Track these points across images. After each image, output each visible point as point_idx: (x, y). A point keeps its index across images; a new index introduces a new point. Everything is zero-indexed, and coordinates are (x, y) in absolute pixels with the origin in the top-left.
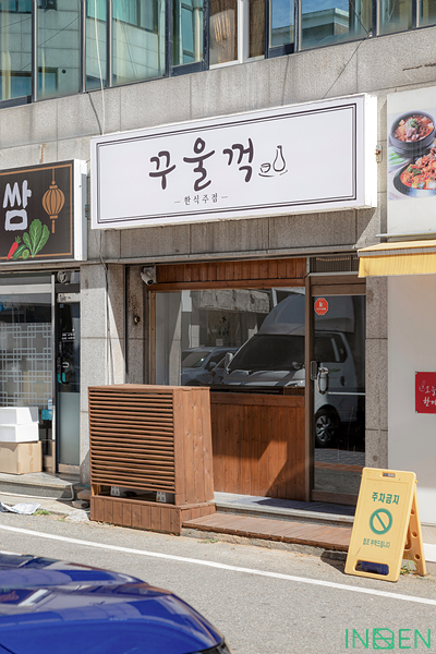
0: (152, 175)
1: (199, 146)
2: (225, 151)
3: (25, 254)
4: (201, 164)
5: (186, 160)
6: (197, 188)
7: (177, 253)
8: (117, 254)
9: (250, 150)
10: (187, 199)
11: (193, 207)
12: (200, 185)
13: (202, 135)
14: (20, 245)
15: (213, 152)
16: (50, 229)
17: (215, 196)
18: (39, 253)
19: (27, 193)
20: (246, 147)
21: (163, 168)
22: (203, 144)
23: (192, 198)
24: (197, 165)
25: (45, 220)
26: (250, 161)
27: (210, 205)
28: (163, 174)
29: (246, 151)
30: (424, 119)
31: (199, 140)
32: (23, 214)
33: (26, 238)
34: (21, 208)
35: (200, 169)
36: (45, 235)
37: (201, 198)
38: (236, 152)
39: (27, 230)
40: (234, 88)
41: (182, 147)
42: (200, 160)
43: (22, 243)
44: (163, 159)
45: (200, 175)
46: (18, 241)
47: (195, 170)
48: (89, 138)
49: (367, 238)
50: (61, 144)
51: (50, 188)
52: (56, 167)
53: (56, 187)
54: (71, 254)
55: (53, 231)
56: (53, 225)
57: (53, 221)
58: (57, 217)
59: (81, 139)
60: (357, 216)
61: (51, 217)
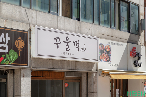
0: (54, 43)
1: (67, 39)
2: (73, 42)
3: (7, 62)
4: (68, 44)
5: (64, 41)
6: (67, 51)
7: (53, 68)
8: (35, 66)
9: (79, 43)
10: (64, 53)
11: (65, 56)
12: (67, 50)
13: (69, 36)
14: (4, 58)
15: (70, 41)
16: (18, 54)
17: (71, 54)
18: (13, 63)
19: (8, 38)
20: (78, 42)
21: (58, 42)
23: (65, 53)
24: (66, 44)
25: (16, 50)
26: (79, 46)
27: (69, 56)
28: (58, 44)
29: (78, 43)
30: (103, 46)
31: (67, 37)
32: (6, 46)
33: (7, 56)
34: (5, 43)
35: (67, 45)
36: (16, 56)
37: (68, 53)
38: (76, 43)
39: (8, 53)
40: (68, 25)
41: (63, 38)
42: (67, 43)
43: (5, 58)
44: (58, 39)
45: (67, 47)
46: (3, 57)
47: (66, 45)
48: (25, 24)
49: (94, 70)
50: (14, 23)
51: (19, 39)
52: (21, 32)
53: (21, 39)
54: (27, 65)
55: (20, 55)
56: (20, 53)
57: (20, 52)
58: (21, 50)
59: (22, 23)
60: (92, 64)
61: (19, 50)
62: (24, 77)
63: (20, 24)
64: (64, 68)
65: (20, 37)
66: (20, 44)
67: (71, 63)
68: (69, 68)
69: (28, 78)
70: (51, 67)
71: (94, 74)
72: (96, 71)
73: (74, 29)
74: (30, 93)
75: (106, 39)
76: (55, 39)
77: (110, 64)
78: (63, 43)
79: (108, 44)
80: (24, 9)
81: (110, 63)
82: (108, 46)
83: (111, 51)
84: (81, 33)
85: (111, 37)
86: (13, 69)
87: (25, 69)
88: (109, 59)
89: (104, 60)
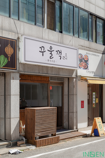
0: (40, 51)
1: (51, 48)
2: (56, 51)
4: (51, 52)
5: (48, 50)
6: (50, 58)
8: (23, 70)
9: (61, 52)
10: (48, 60)
11: (49, 62)
12: (51, 57)
13: (52, 46)
15: (54, 50)
16: (8, 59)
17: (54, 61)
18: (4, 66)
20: (60, 52)
21: (43, 51)
22: (52, 48)
23: (49, 60)
24: (50, 52)
25: (6, 56)
26: (61, 55)
27: (53, 63)
28: (43, 52)
29: (60, 53)
30: (82, 55)
31: (51, 47)
35: (51, 54)
36: (6, 61)
37: (51, 61)
38: (58, 52)
40: (52, 36)
41: (47, 47)
42: (51, 51)
44: (43, 48)
45: (51, 55)
47: (50, 54)
48: (14, 33)
49: (74, 75)
50: (4, 32)
51: (8, 46)
52: (10, 40)
53: (10, 46)
54: (16, 69)
55: (9, 60)
56: (9, 59)
57: (9, 57)
58: (10, 56)
59: (11, 33)
60: (73, 71)
61: (8, 56)
62: (13, 79)
63: (9, 33)
64: (48, 73)
65: (9, 45)
66: (9, 50)
67: (55, 69)
68: (52, 73)
69: (17, 80)
70: (37, 72)
71: (74, 79)
72: (76, 77)
73: (57, 40)
74: (19, 93)
75: (84, 50)
76: (40, 48)
77: (88, 72)
78: (47, 51)
79: (86, 54)
80: (13, 20)
81: (88, 70)
82: (86, 56)
83: (89, 60)
84: (63, 43)
85: (89, 49)
86: (4, 73)
87: (14, 73)
88: (87, 67)
89: (83, 68)
